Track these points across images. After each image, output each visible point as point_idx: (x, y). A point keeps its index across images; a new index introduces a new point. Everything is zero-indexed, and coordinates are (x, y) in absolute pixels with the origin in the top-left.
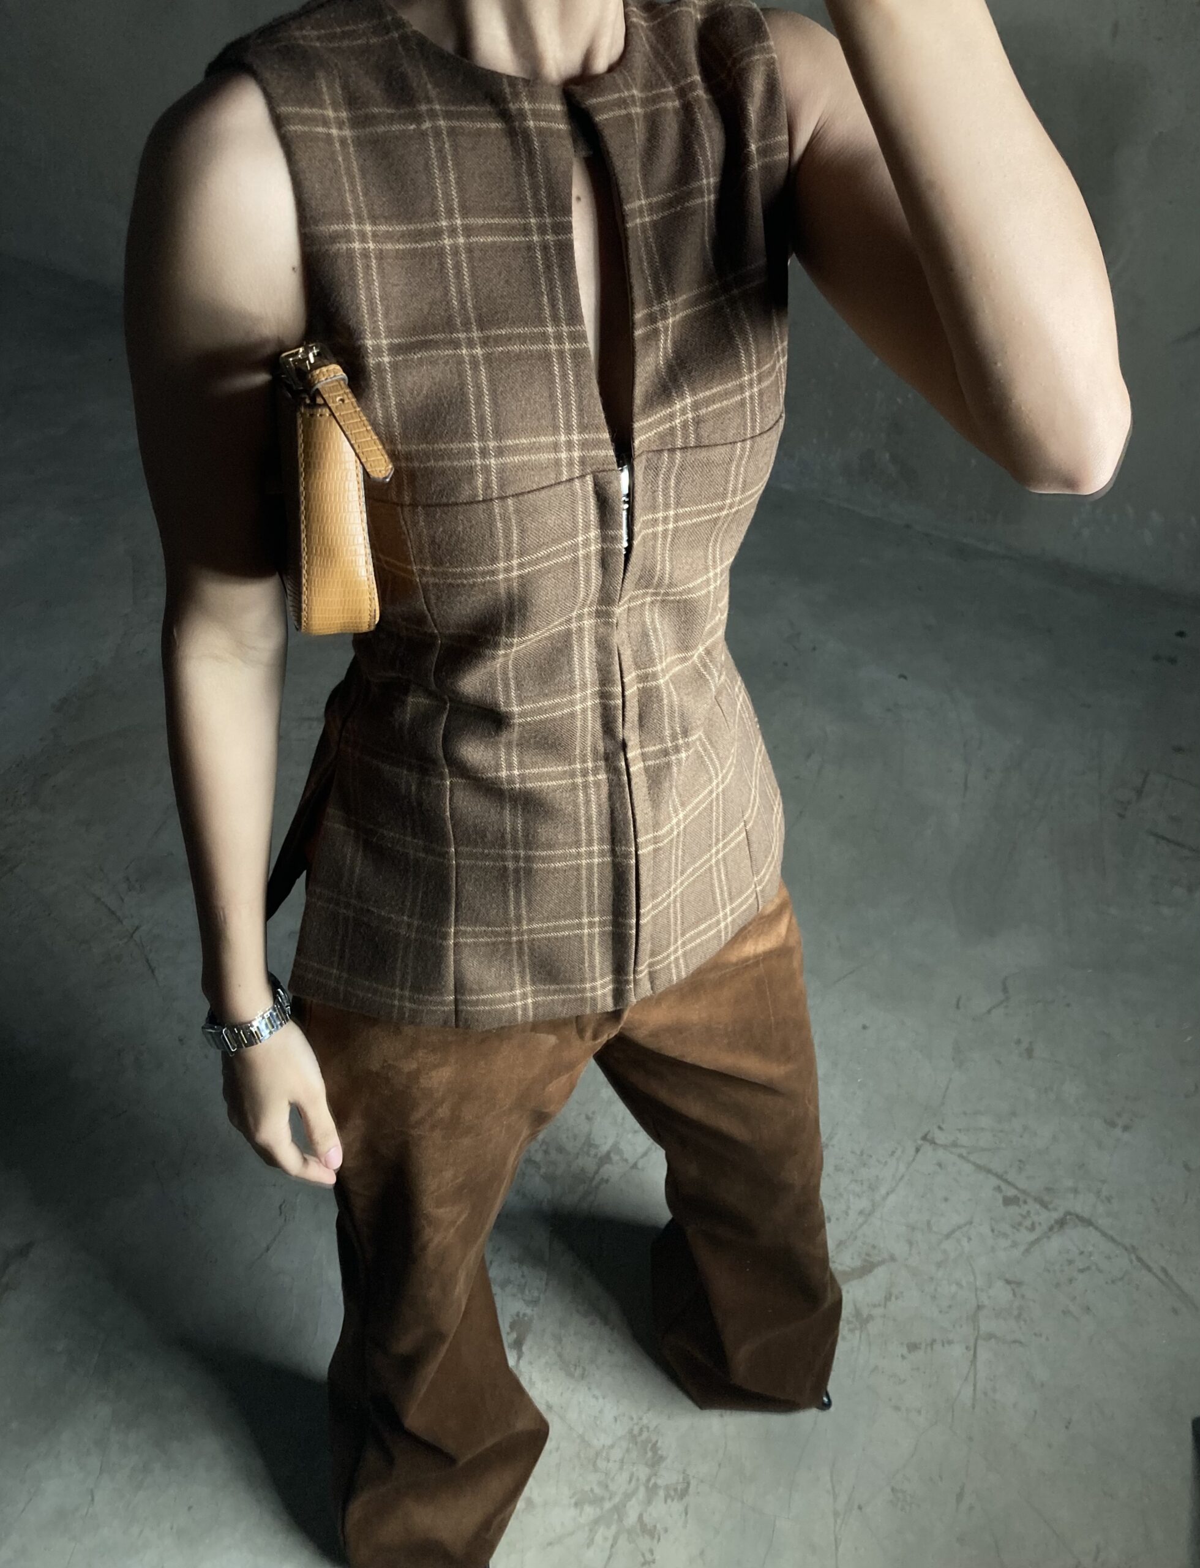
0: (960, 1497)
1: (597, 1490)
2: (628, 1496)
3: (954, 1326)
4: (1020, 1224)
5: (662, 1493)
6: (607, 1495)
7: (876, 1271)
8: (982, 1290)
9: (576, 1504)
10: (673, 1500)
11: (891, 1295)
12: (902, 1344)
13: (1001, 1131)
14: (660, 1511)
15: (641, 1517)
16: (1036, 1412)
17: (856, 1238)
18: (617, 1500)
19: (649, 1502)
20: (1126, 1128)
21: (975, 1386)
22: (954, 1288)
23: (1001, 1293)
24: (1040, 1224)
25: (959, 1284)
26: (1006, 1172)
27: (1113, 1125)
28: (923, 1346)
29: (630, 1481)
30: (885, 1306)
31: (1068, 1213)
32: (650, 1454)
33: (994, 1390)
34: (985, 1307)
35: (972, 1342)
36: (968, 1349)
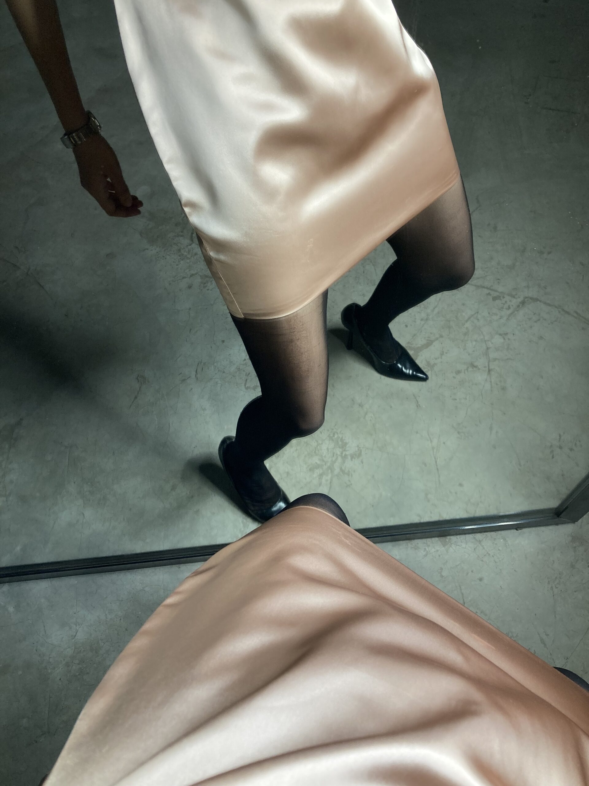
0: (491, 429)
1: (318, 462)
2: (334, 462)
3: (477, 359)
4: (502, 308)
5: (349, 458)
6: (324, 463)
7: (434, 343)
8: (488, 341)
9: (310, 470)
10: (355, 459)
11: (443, 352)
12: (452, 372)
13: (487, 268)
14: (349, 464)
15: (341, 469)
16: (522, 386)
17: (422, 331)
18: (329, 464)
19: (344, 462)
20: (549, 253)
21: (491, 382)
22: (474, 343)
23: (498, 340)
24: (512, 305)
25: (476, 341)
26: (492, 286)
27: (541, 253)
28: (463, 371)
29: (333, 456)
30: (441, 358)
31: (526, 298)
32: (340, 443)
33: (500, 381)
34: (491, 347)
35: (487, 364)
36: (485, 367)
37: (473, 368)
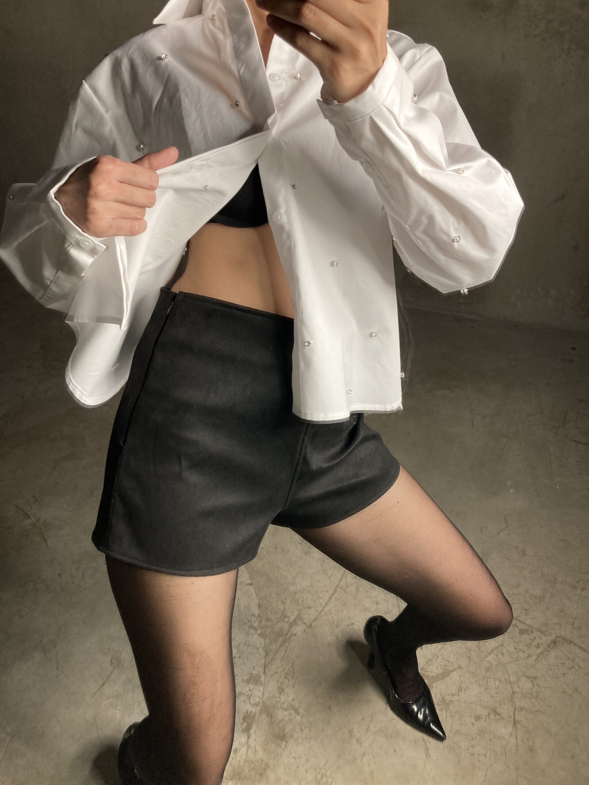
3: (500, 704)
4: (531, 644)
7: (451, 674)
8: (514, 683)
12: (471, 716)
17: (438, 657)
21: (516, 737)
23: (526, 685)
24: (542, 644)
25: (500, 680)
26: (519, 616)
30: (459, 695)
31: (557, 637)
33: (528, 739)
34: (517, 692)
35: (512, 712)
36: (510, 717)
37: (495, 716)
